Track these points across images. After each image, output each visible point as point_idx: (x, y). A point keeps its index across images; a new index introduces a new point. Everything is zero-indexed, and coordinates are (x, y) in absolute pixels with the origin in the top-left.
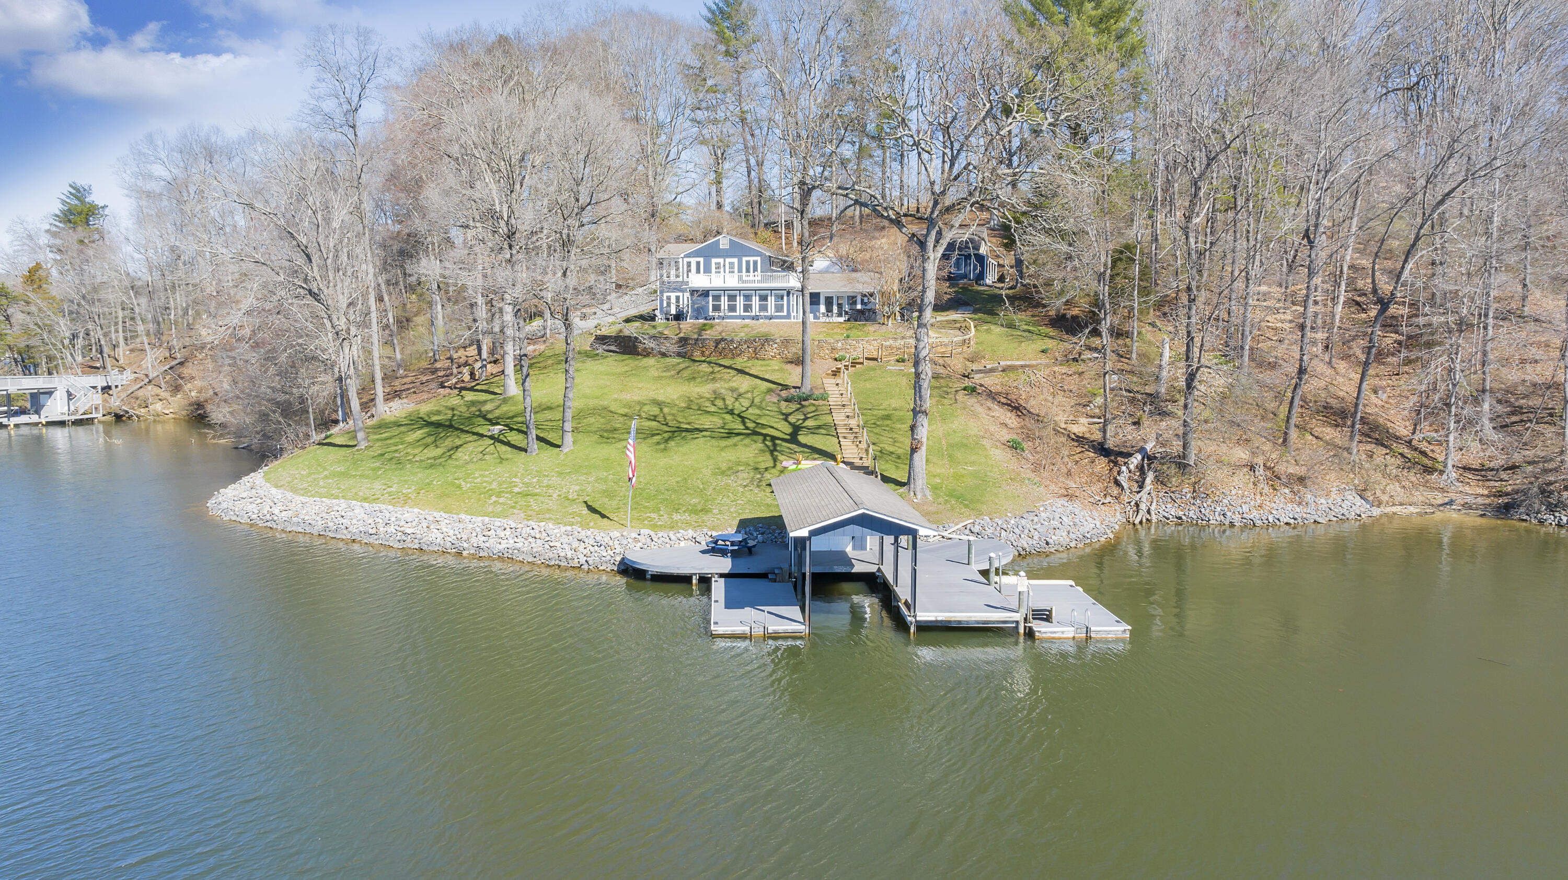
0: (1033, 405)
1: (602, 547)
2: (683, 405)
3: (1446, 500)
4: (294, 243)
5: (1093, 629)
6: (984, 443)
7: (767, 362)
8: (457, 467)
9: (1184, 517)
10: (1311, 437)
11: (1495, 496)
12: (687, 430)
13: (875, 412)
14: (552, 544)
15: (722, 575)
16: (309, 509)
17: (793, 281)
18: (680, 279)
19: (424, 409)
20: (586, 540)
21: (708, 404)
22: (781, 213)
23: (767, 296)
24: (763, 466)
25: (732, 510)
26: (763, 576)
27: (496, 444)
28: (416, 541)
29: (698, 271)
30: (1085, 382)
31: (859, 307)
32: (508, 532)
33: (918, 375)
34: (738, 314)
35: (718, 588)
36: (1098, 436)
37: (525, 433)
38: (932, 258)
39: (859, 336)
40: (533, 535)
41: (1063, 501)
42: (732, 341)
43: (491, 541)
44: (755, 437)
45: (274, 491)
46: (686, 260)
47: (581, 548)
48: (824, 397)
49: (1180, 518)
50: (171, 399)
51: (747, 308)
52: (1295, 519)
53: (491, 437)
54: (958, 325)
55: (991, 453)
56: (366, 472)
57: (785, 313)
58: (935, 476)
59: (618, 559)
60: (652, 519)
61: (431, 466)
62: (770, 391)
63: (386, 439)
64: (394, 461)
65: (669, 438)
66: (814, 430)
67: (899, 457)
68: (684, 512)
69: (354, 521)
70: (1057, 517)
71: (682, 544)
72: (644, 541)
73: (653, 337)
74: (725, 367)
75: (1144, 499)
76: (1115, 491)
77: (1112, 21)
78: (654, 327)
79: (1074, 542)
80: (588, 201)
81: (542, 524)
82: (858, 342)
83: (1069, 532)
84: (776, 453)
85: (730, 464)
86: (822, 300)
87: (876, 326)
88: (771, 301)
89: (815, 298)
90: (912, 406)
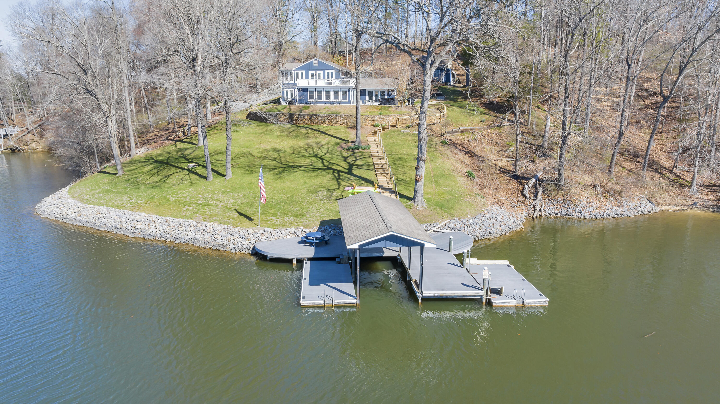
0: (478, 151)
1: (244, 239)
2: (291, 152)
3: (693, 202)
4: (77, 63)
5: (526, 301)
6: (454, 174)
7: (338, 127)
8: (168, 187)
9: (559, 214)
11: (718, 200)
12: (292, 167)
13: (395, 156)
14: (216, 236)
15: (310, 259)
16: (87, 212)
17: (351, 83)
18: (293, 82)
19: (154, 152)
20: (235, 235)
21: (304, 151)
22: (346, 47)
23: (338, 91)
25: (317, 215)
26: (333, 259)
27: (191, 174)
28: (142, 233)
29: (302, 78)
30: (504, 138)
31: (386, 97)
32: (192, 228)
33: (420, 139)
34: (323, 101)
35: (307, 266)
36: (511, 168)
37: (207, 168)
38: (429, 74)
39: (386, 114)
40: (206, 230)
41: (496, 207)
42: (319, 116)
43: (182, 234)
44: (328, 171)
45: (71, 200)
46: (296, 72)
47: (232, 240)
48: (367, 148)
49: (557, 214)
50: (40, 141)
51: (328, 98)
52: (618, 215)
53: (188, 170)
54: (437, 107)
55: (458, 179)
56: (120, 190)
57: (347, 101)
58: (428, 194)
59: (252, 246)
60: (272, 221)
61: (155, 187)
62: (338, 144)
63: (133, 170)
64: (136, 184)
65: (283, 171)
66: (361, 167)
68: (291, 216)
69: (110, 220)
70: (494, 217)
71: (289, 237)
72: (267, 235)
74: (315, 130)
75: (538, 204)
76: (522, 199)
78: (280, 107)
79: (504, 232)
80: (236, 40)
81: (211, 223)
82: (386, 117)
83: (501, 226)
84: (340, 181)
85: (315, 187)
86: (367, 93)
87: (395, 108)
88: (340, 94)
89: (363, 93)
90: (417, 157)
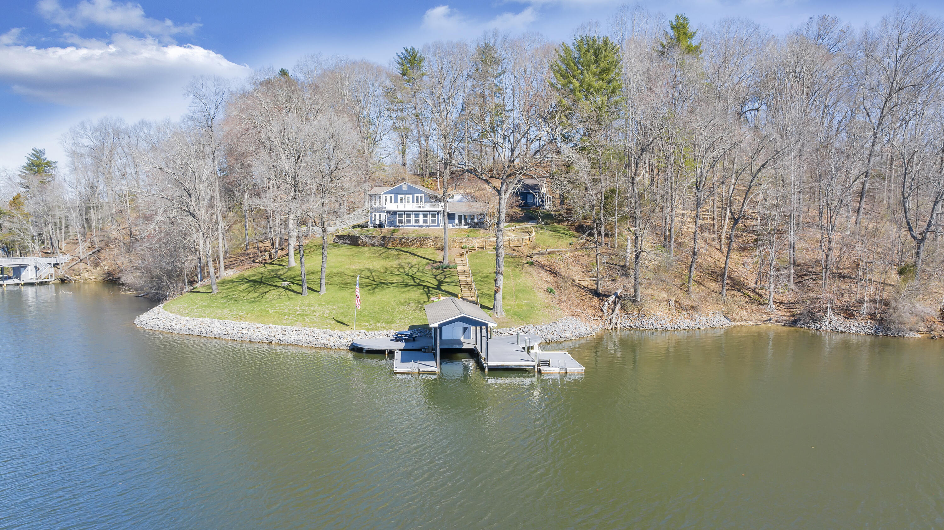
0: (563, 271)
1: (342, 339)
2: (383, 271)
3: (768, 318)
4: (183, 188)
5: (568, 369)
6: (534, 290)
7: (426, 249)
8: (266, 302)
9: (633, 326)
10: (703, 287)
11: (791, 316)
12: (384, 284)
13: (481, 274)
14: (317, 338)
15: (400, 350)
16: (191, 323)
17: (439, 207)
18: (381, 206)
19: (246, 274)
20: (334, 335)
21: (395, 270)
23: (427, 215)
24: (422, 301)
25: (406, 321)
26: (420, 350)
27: (287, 291)
28: (248, 337)
29: (391, 202)
30: (590, 260)
31: (476, 220)
32: (294, 332)
33: (497, 255)
34: (412, 224)
35: (398, 355)
36: (594, 287)
37: (302, 285)
38: (503, 198)
39: (474, 236)
40: (307, 333)
41: (572, 318)
42: (408, 238)
43: (286, 336)
44: (419, 287)
45: (170, 315)
46: (384, 195)
47: (331, 339)
48: (455, 267)
49: (631, 327)
50: (93, 271)
51: (417, 221)
52: (688, 327)
53: (283, 287)
54: (527, 230)
55: (537, 294)
56: (219, 305)
57: (436, 224)
58: (507, 305)
59: (350, 344)
60: (366, 326)
61: (253, 302)
62: (428, 264)
63: (227, 289)
64: (233, 300)
65: (375, 287)
66: (449, 283)
67: (491, 296)
68: (382, 322)
69: (215, 328)
70: (567, 324)
71: (381, 337)
72: (362, 335)
73: (367, 236)
74: (405, 252)
75: (614, 318)
76: (601, 314)
77: (605, 75)
78: (368, 231)
80: (335, 168)
81: (311, 328)
82: (473, 239)
83: (572, 332)
84: (429, 294)
85: (406, 300)
86: (457, 217)
87: (484, 231)
88: (429, 218)
89: (451, 216)
90: (495, 270)
